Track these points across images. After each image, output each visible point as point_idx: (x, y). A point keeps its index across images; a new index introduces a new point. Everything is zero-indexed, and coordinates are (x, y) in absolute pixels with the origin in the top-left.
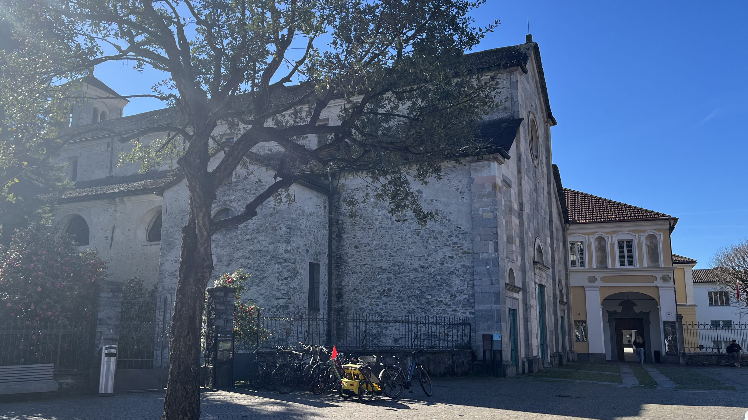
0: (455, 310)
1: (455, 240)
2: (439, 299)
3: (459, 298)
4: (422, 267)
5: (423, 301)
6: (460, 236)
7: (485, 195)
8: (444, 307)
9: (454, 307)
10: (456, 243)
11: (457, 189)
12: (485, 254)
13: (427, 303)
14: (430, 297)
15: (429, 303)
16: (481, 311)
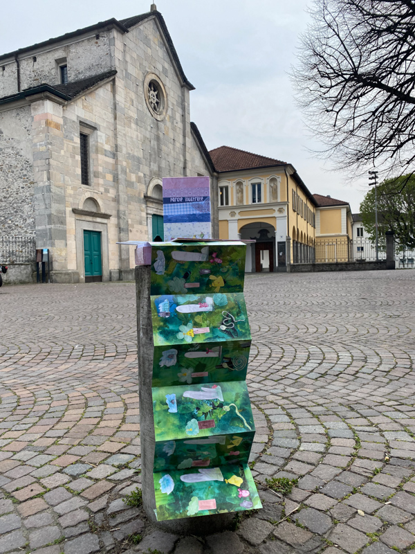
0: (26, 232)
1: (25, 172)
2: (16, 224)
3: (28, 221)
4: (5, 198)
5: (6, 226)
6: (28, 169)
7: (41, 131)
8: (20, 229)
9: (25, 229)
10: (26, 175)
11: (26, 128)
12: (42, 183)
13: (9, 227)
14: (10, 222)
15: (10, 227)
16: (39, 231)
